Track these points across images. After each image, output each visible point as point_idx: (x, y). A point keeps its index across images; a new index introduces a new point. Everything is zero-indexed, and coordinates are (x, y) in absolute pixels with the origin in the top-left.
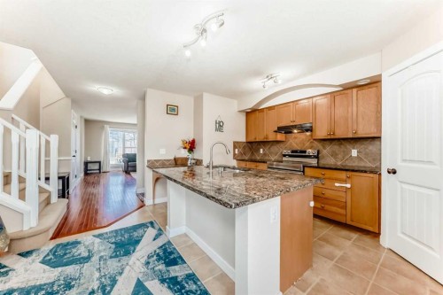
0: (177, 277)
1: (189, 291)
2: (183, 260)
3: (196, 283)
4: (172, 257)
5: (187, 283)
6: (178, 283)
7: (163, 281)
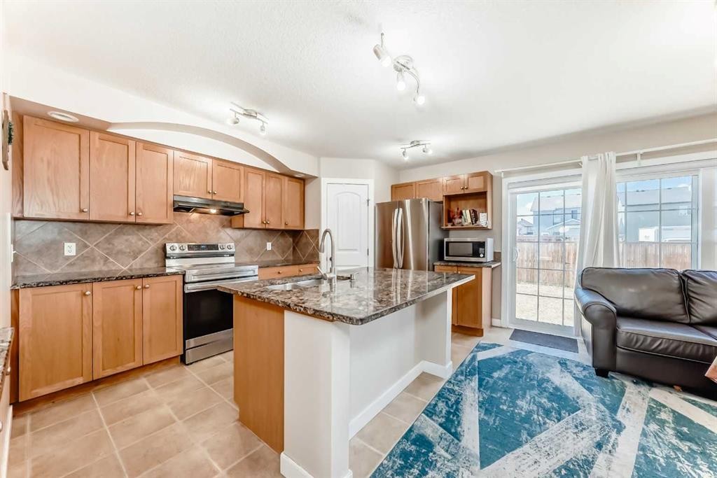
0: (441, 425)
1: (448, 407)
2: (411, 430)
3: (436, 405)
4: (413, 448)
5: (441, 411)
6: (447, 419)
7: (457, 436)
